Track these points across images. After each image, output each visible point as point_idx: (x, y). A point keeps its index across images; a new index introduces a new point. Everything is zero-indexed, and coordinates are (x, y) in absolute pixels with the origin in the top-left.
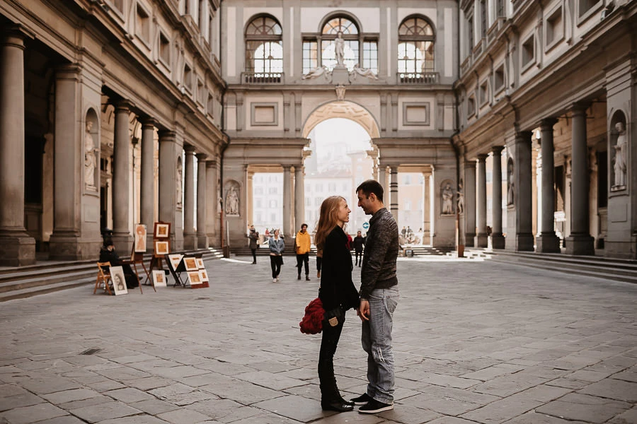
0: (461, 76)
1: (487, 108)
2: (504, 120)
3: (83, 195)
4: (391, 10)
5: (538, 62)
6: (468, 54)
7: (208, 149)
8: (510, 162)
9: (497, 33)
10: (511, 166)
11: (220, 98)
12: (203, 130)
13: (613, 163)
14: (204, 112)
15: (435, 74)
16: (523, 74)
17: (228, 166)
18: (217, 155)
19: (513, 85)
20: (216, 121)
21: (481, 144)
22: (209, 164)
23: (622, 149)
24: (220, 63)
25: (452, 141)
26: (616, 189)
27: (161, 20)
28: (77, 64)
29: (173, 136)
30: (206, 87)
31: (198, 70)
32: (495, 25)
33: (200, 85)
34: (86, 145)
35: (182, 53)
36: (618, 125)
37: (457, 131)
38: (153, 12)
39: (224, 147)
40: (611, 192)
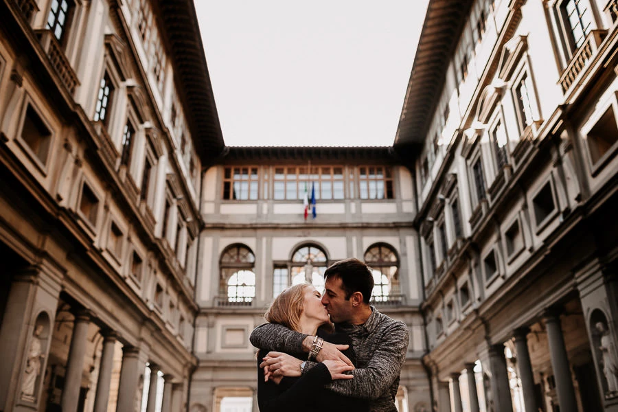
0: (427, 296)
1: (456, 325)
2: (474, 335)
3: (17, 406)
4: (357, 240)
5: (502, 273)
6: (431, 275)
7: (175, 370)
8: (486, 377)
9: (458, 252)
10: (487, 382)
11: (192, 321)
12: (171, 349)
13: (601, 366)
14: (174, 332)
15: (401, 296)
16: (488, 287)
17: (196, 389)
18: (185, 377)
19: (479, 299)
20: (186, 343)
21: (453, 363)
22: (175, 387)
23: (609, 350)
24: (194, 288)
25: (422, 360)
26: (612, 396)
27: (135, 240)
28: (36, 266)
29: (137, 352)
30: (178, 308)
31: (171, 291)
32: (455, 245)
33: (172, 306)
34: (31, 350)
35: (155, 272)
36: (599, 325)
37: (427, 351)
38: (129, 231)
39: (193, 370)
40: (606, 399)
